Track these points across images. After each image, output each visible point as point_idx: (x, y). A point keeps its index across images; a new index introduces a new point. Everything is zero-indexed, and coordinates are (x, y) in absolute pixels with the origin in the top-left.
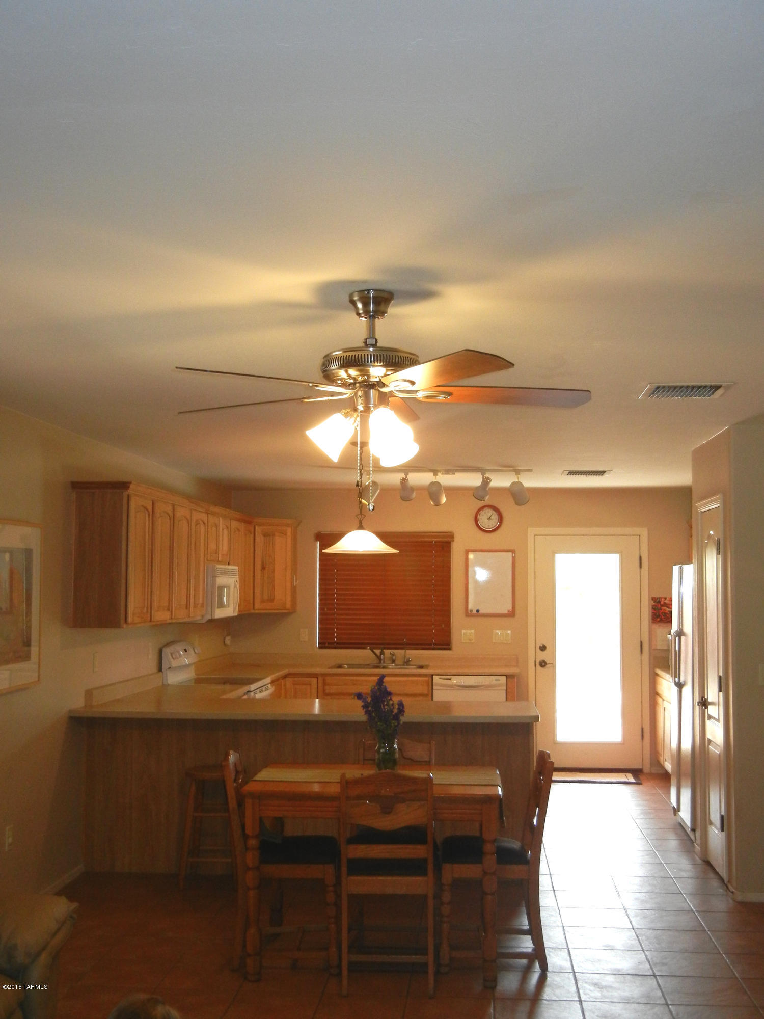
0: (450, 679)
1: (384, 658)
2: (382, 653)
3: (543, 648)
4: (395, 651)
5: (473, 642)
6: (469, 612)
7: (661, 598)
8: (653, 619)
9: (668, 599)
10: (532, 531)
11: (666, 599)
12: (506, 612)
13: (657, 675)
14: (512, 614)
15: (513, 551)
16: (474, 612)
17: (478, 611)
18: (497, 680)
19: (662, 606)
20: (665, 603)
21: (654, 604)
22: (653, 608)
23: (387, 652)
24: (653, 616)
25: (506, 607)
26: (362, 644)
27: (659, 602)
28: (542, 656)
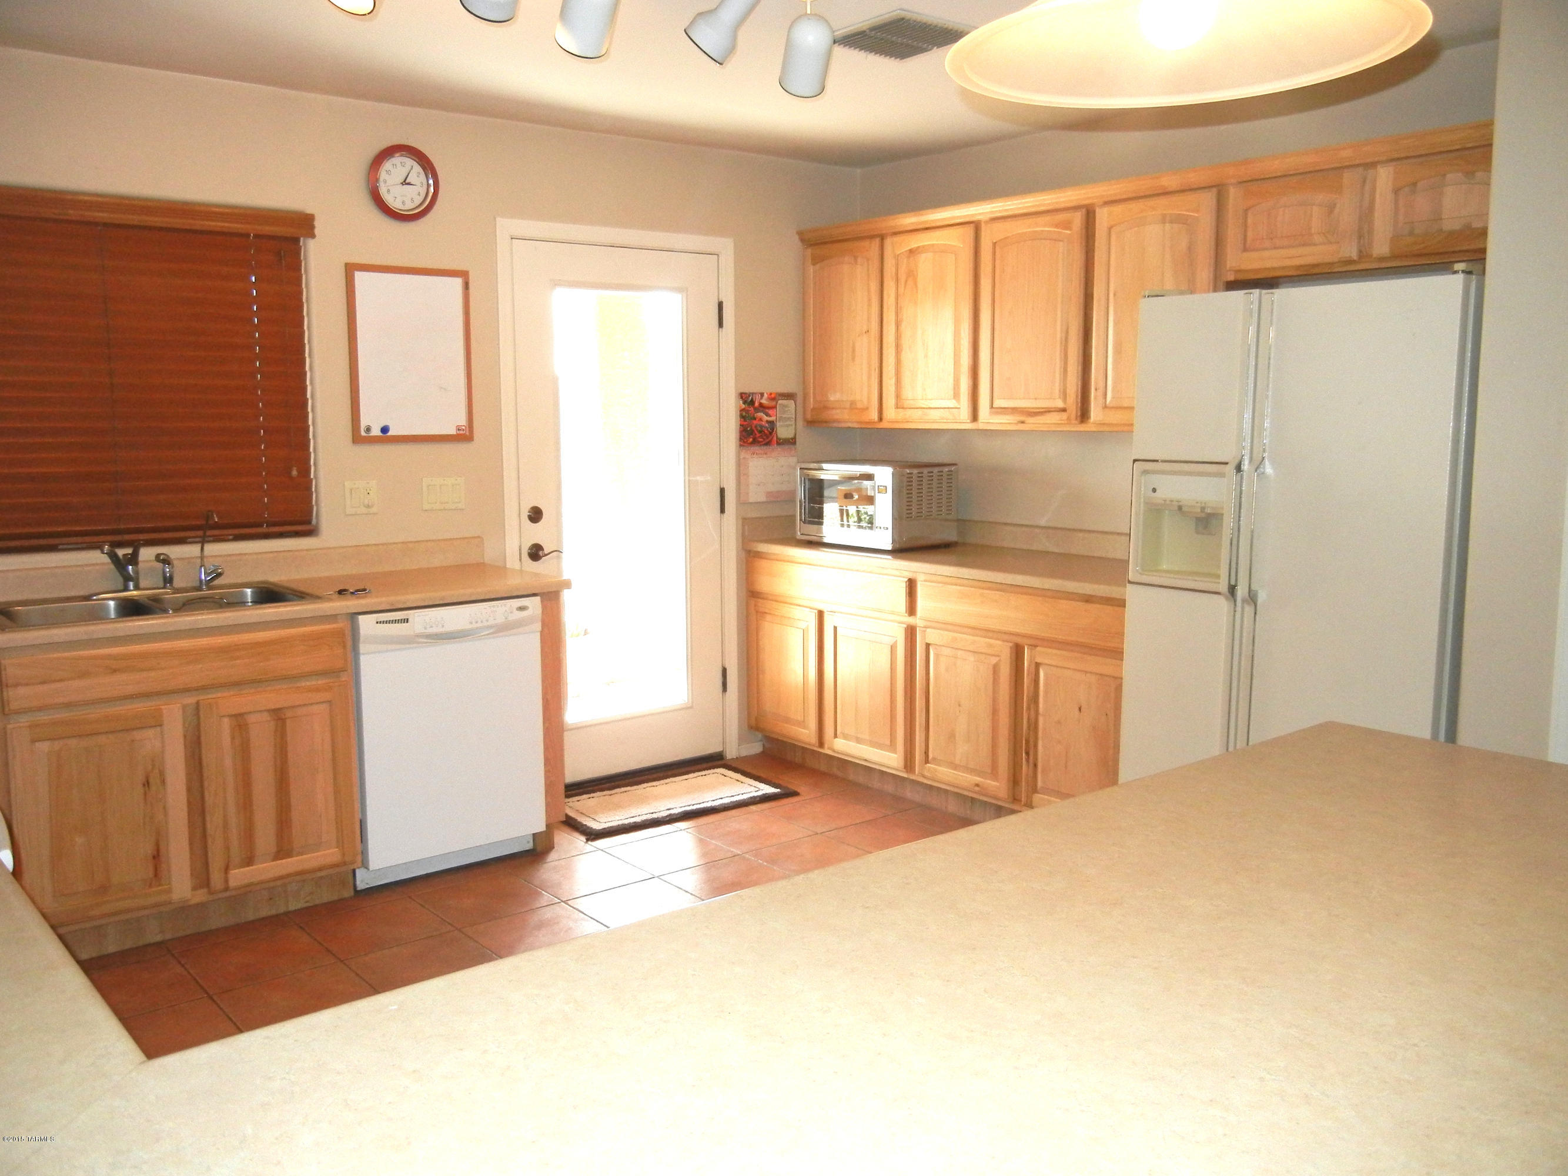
0: (407, 621)
1: (137, 572)
2: (133, 559)
3: (536, 515)
4: (174, 551)
5: (374, 510)
6: (363, 433)
7: (756, 393)
8: (741, 439)
9: (766, 395)
10: (506, 226)
11: (762, 395)
12: (453, 432)
13: (759, 555)
14: (464, 436)
15: (464, 275)
16: (376, 432)
17: (385, 430)
18: (521, 609)
19: (757, 410)
20: (761, 405)
21: (744, 406)
22: (742, 417)
23: (147, 554)
24: (741, 432)
25: (451, 421)
26: (51, 535)
27: (752, 402)
28: (536, 533)
